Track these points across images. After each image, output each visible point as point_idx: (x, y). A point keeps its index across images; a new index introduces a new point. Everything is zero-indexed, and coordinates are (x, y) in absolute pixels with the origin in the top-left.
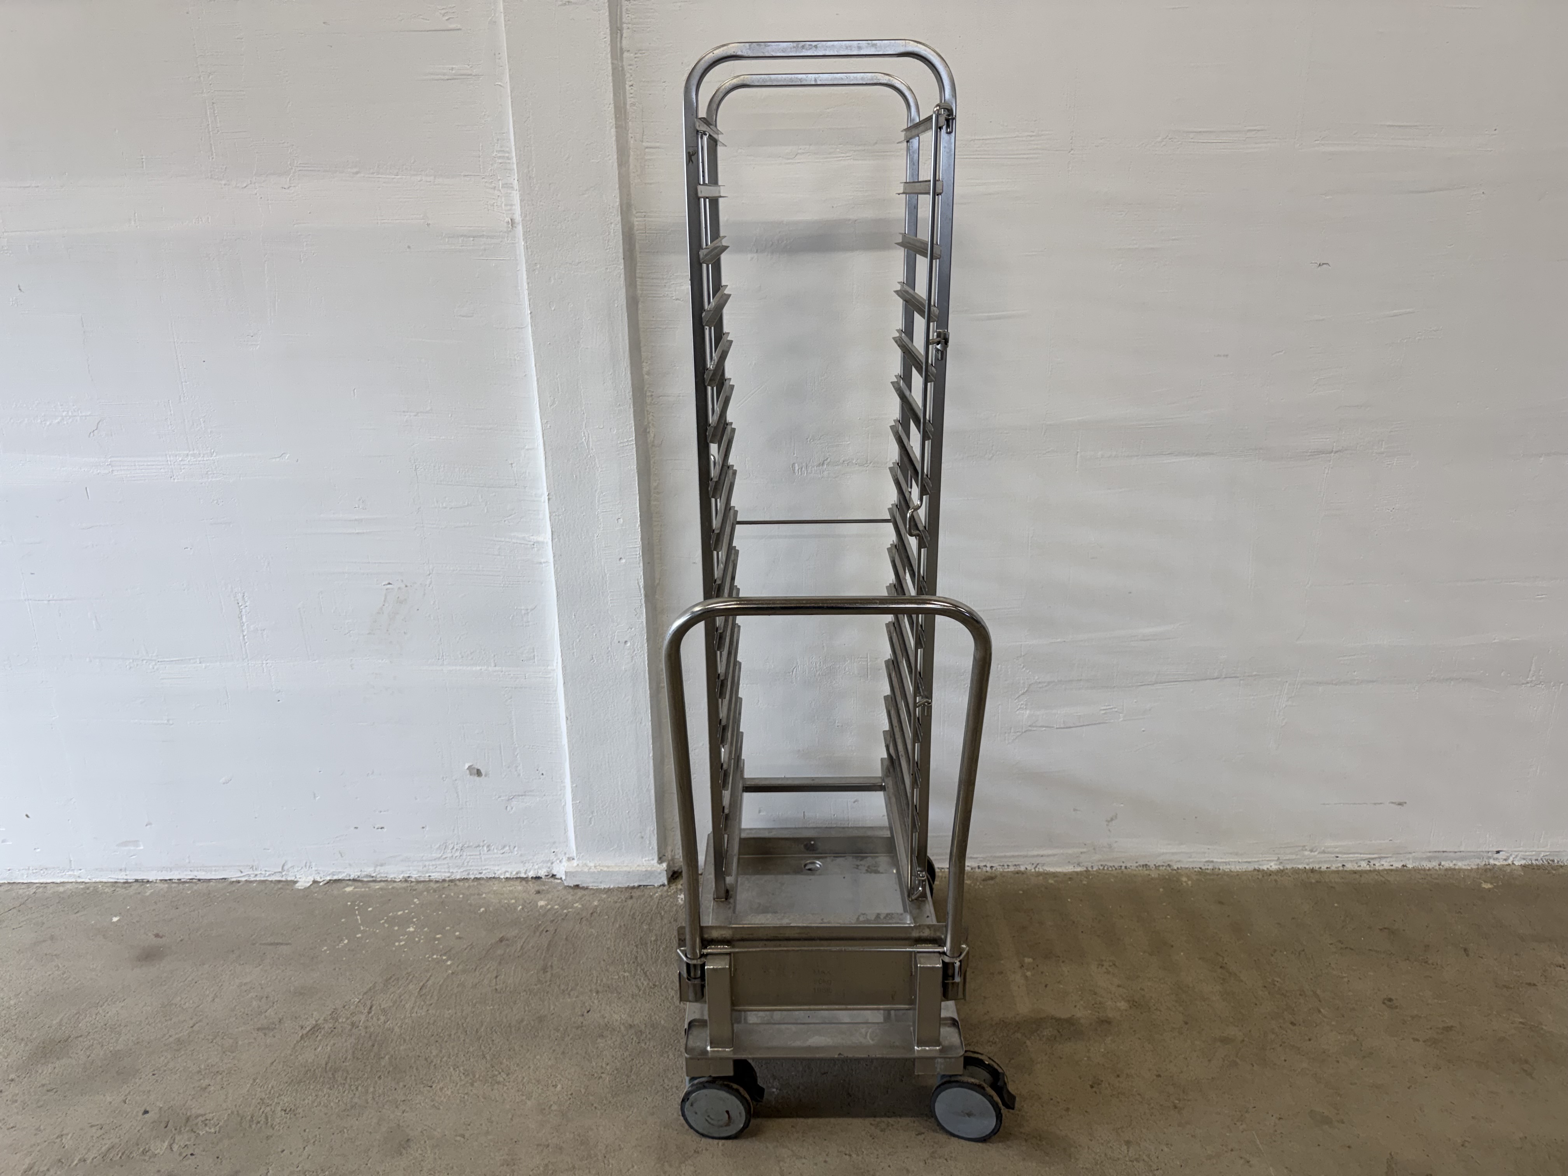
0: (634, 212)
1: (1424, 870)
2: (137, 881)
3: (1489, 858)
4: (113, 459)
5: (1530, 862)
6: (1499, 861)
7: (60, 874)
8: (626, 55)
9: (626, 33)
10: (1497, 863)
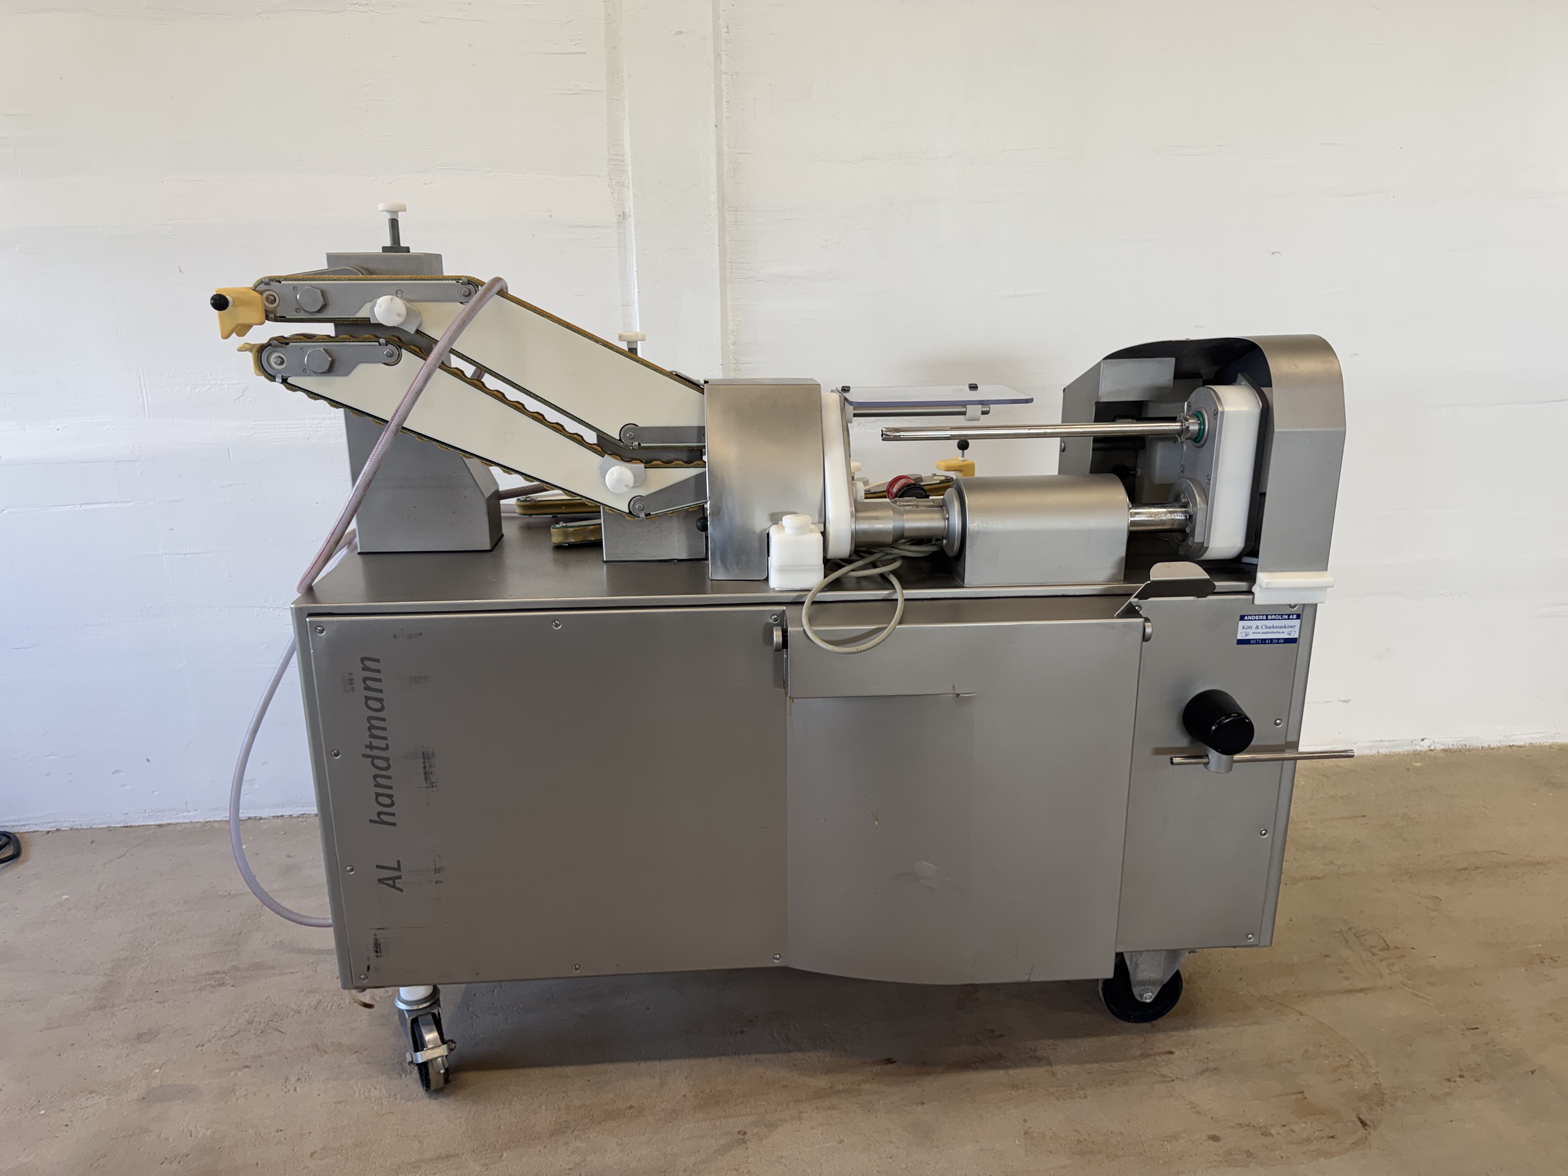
0: (727, 207)
1: (1367, 756)
2: (250, 818)
3: (1416, 745)
4: (254, 423)
5: (1448, 747)
6: (1424, 746)
7: (176, 816)
8: (724, 76)
9: (724, 59)
10: (1422, 749)
